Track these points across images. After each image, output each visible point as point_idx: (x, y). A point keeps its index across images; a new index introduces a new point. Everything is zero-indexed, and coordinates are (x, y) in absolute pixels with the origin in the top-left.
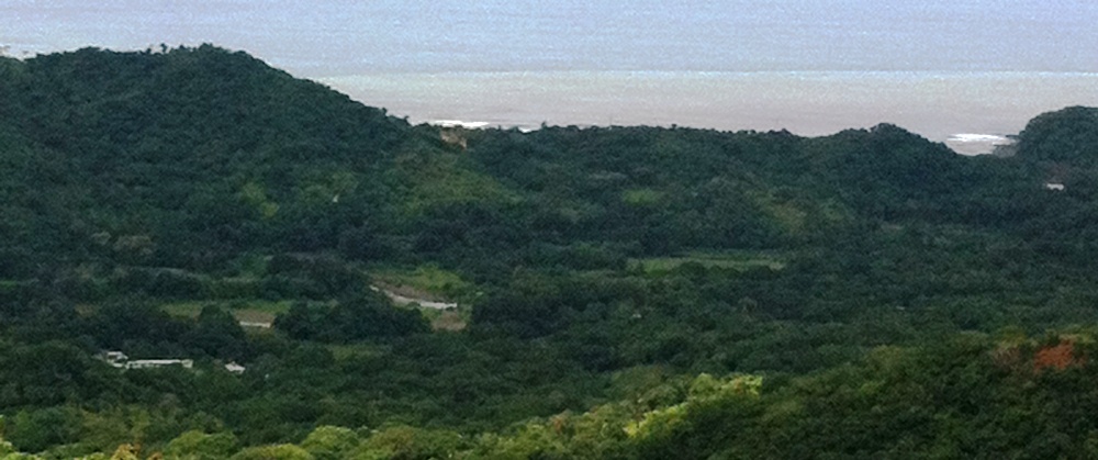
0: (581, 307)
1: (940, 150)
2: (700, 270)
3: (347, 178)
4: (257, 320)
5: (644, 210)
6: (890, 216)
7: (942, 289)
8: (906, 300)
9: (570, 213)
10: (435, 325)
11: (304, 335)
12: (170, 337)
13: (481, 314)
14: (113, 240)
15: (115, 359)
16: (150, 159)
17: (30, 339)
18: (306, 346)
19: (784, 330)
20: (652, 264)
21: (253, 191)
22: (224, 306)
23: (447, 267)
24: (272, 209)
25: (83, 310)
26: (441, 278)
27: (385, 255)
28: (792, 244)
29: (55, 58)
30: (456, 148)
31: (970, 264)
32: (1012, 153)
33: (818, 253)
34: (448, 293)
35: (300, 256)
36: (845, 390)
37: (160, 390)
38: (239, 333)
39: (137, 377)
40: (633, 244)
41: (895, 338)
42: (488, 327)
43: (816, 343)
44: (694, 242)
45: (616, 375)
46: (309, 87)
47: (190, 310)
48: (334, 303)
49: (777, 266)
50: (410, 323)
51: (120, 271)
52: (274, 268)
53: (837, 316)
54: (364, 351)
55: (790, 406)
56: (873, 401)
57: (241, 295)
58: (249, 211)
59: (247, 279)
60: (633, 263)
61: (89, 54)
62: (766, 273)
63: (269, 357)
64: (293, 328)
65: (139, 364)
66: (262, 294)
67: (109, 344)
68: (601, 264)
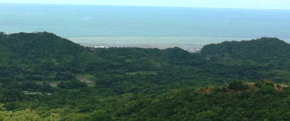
0: (117, 82)
1: (186, 52)
2: (140, 75)
3: (72, 57)
4: (54, 85)
5: (129, 63)
6: (176, 65)
7: (186, 78)
8: (179, 80)
9: (115, 64)
10: (89, 85)
11: (63, 87)
12: (37, 88)
13: (98, 83)
14: (26, 69)
15: (26, 92)
16: (34, 54)
17: (9, 89)
18: (64, 90)
19: (156, 86)
20: (131, 74)
21: (54, 60)
22: (47, 82)
23: (91, 74)
25: (20, 83)
26: (90, 76)
27: (80, 72)
28: (158, 70)
29: (15, 34)
30: (93, 52)
31: (193, 74)
32: (200, 52)
33: (162, 71)
34: (91, 79)
35: (62, 73)
36: (167, 97)
37: (34, 98)
38: (50, 87)
39: (30, 96)
40: (127, 70)
41: (177, 87)
42: (99, 86)
43: (162, 89)
44: (139, 69)
45: (123, 95)
47: (41, 83)
48: (69, 81)
49: (154, 74)
50: (84, 85)
51: (27, 75)
52: (57, 75)
53: (166, 83)
54: (75, 90)
55: (156, 100)
56: (172, 99)
57: (51, 80)
58: (52, 64)
59: (52, 77)
60: (127, 74)
61: (22, 33)
62: (153, 75)
63: (56, 92)
64: (61, 86)
65: (31, 93)
66: (55, 80)
67: (25, 90)
68: (121, 74)
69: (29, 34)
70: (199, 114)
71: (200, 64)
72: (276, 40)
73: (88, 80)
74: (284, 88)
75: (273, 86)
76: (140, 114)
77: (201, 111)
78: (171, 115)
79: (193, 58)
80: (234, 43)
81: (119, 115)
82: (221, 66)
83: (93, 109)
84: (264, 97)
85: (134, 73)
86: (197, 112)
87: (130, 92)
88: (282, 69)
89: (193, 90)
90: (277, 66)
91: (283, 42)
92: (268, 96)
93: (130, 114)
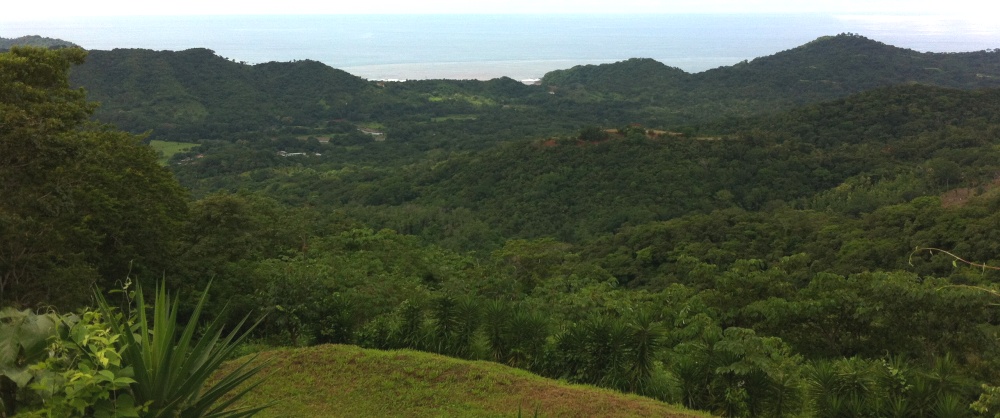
0: (418, 133)
1: (520, 83)
2: (452, 121)
3: (349, 97)
4: (324, 140)
5: (436, 103)
6: (506, 103)
7: (520, 124)
8: (510, 127)
9: (415, 105)
10: (376, 139)
11: (338, 144)
12: (299, 146)
13: (390, 136)
14: (282, 117)
15: (283, 154)
16: (292, 94)
17: (257, 148)
18: (339, 147)
19: (476, 137)
20: (440, 119)
21: (322, 102)
22: (315, 136)
23: (379, 122)
24: (328, 107)
25: (273, 139)
26: (378, 126)
27: (362, 120)
28: (478, 112)
29: (263, 65)
30: (381, 88)
31: (530, 117)
32: (540, 84)
33: (485, 114)
34: (379, 130)
35: (337, 121)
36: (492, 155)
37: (296, 162)
38: (319, 144)
39: (288, 158)
40: (433, 114)
41: (507, 139)
42: (392, 139)
43: (485, 141)
44: (450, 112)
45: (428, 152)
46: (338, 70)
47: (305, 138)
48: (347, 134)
49: (474, 119)
50: (369, 139)
51: (283, 127)
52: (329, 125)
53: (490, 133)
54: (356, 148)
55: (476, 160)
56: (500, 158)
57: (320, 133)
58: (321, 108)
59: (321, 128)
60: (433, 119)
61: (272, 63)
62: (471, 121)
63: (328, 151)
64: (335, 142)
65: (290, 154)
66: (326, 132)
67: (281, 149)
68: (424, 120)
69: (284, 64)
70: (538, 178)
71: (540, 102)
72: (650, 61)
73: (374, 132)
74: (660, 135)
75: (644, 133)
76: (453, 181)
77: (541, 174)
78: (499, 180)
79: (530, 92)
80: (589, 68)
81: (422, 183)
82: (571, 103)
83: (385, 175)
84: (631, 150)
85: (443, 119)
86: (536, 175)
87: (438, 147)
88: (660, 106)
89: (529, 143)
90: (652, 101)
91: (660, 64)
92: (636, 148)
93: (438, 181)
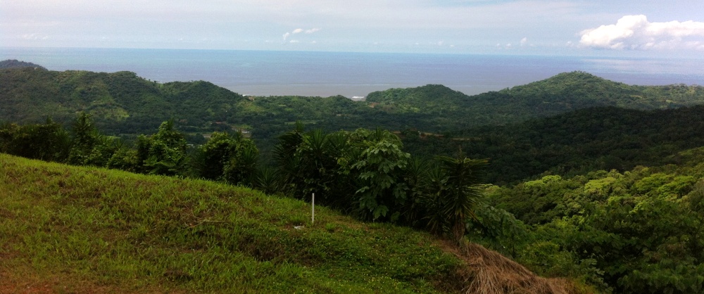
0: (274, 132)
1: (349, 100)
3: (229, 106)
4: (207, 136)
5: (289, 112)
6: (339, 113)
9: (274, 113)
10: (245, 136)
12: (189, 140)
13: (253, 134)
14: (180, 120)
16: (189, 104)
20: (291, 123)
21: (209, 110)
22: (201, 133)
23: (248, 124)
24: (213, 113)
26: (247, 127)
27: (236, 122)
28: (318, 119)
29: (170, 84)
30: (252, 101)
31: (354, 123)
32: (365, 100)
33: (323, 120)
34: (248, 130)
35: (218, 123)
38: (203, 139)
40: (286, 119)
42: (255, 136)
44: (298, 119)
46: (222, 89)
47: (194, 134)
49: (314, 123)
50: (240, 135)
51: (180, 127)
52: (212, 125)
57: (206, 131)
58: (208, 114)
59: (206, 128)
60: (286, 123)
61: (176, 83)
62: (312, 125)
66: (209, 131)
68: (279, 123)
69: (185, 83)
71: (362, 112)
72: (441, 86)
73: (244, 131)
79: (356, 106)
80: (399, 90)
82: (384, 114)
85: (293, 123)
88: (445, 117)
90: (441, 113)
91: (448, 89)
